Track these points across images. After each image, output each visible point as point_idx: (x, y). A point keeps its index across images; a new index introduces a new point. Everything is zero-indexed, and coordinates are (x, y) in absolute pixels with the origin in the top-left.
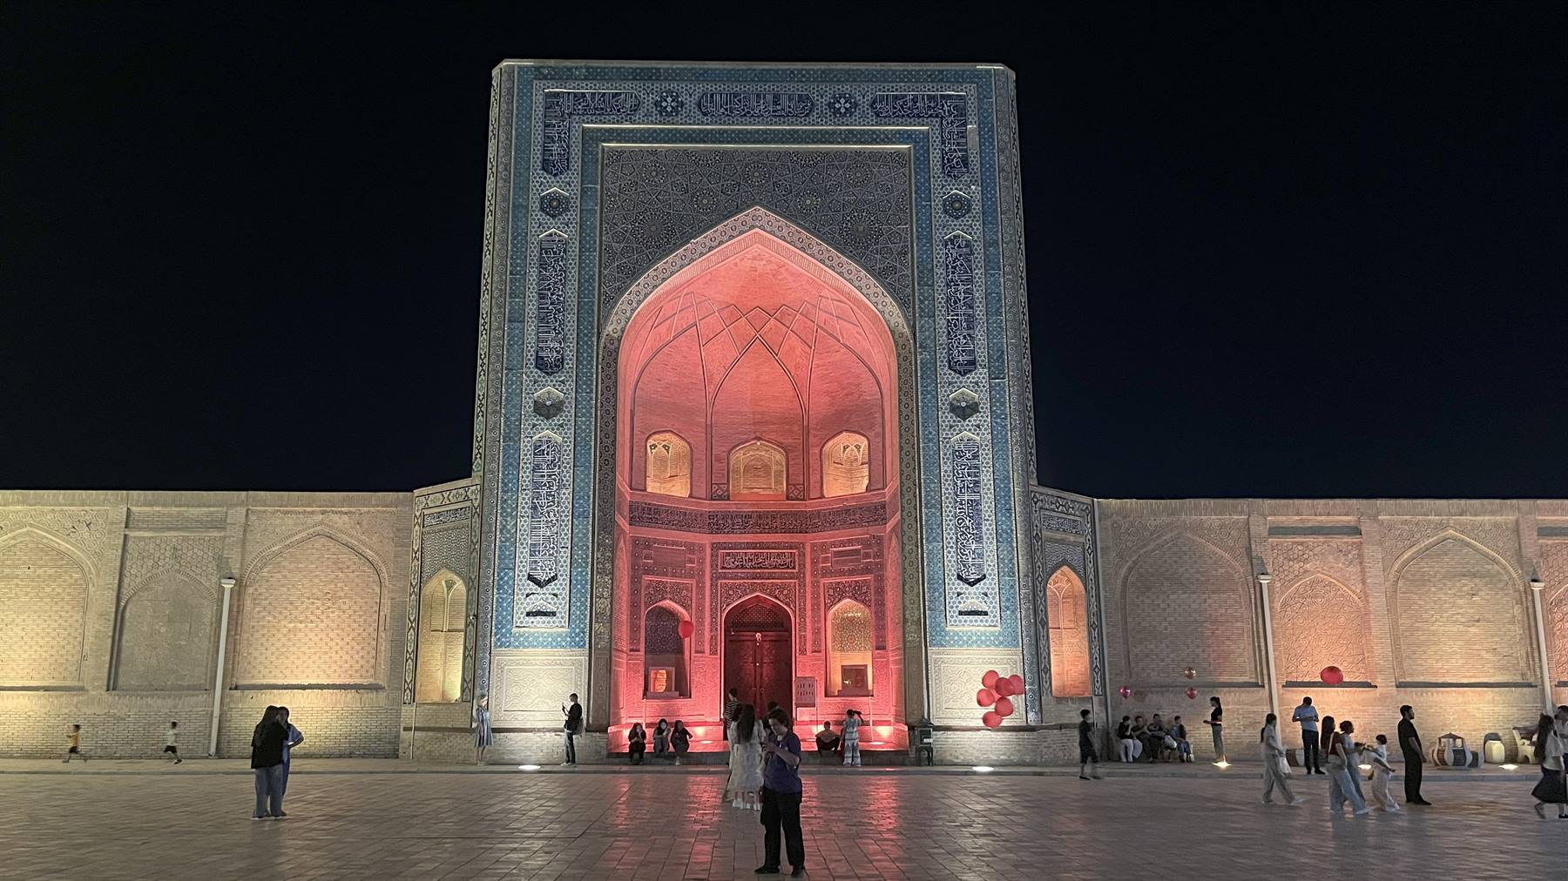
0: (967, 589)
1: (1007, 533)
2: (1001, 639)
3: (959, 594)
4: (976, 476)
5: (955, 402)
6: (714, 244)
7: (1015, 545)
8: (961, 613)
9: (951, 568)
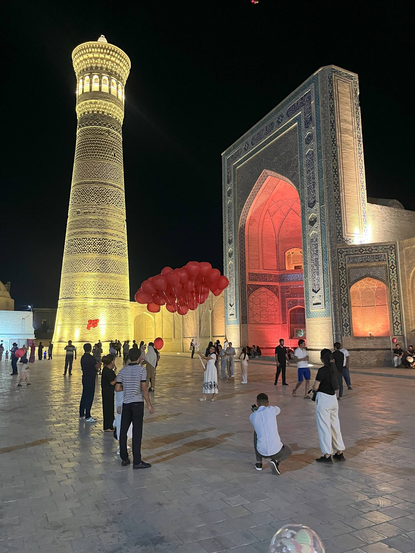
0: (315, 294)
1: (326, 270)
2: (325, 313)
3: (313, 297)
4: (317, 248)
5: (311, 220)
6: (259, 187)
7: (329, 274)
8: (314, 304)
9: (310, 287)
